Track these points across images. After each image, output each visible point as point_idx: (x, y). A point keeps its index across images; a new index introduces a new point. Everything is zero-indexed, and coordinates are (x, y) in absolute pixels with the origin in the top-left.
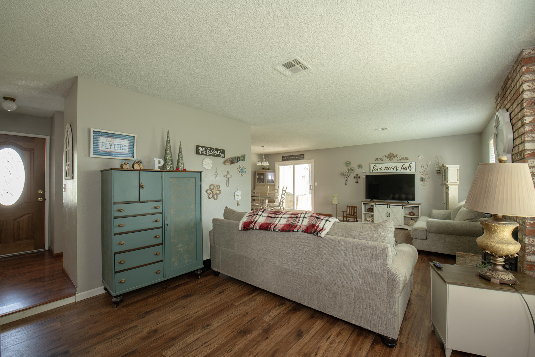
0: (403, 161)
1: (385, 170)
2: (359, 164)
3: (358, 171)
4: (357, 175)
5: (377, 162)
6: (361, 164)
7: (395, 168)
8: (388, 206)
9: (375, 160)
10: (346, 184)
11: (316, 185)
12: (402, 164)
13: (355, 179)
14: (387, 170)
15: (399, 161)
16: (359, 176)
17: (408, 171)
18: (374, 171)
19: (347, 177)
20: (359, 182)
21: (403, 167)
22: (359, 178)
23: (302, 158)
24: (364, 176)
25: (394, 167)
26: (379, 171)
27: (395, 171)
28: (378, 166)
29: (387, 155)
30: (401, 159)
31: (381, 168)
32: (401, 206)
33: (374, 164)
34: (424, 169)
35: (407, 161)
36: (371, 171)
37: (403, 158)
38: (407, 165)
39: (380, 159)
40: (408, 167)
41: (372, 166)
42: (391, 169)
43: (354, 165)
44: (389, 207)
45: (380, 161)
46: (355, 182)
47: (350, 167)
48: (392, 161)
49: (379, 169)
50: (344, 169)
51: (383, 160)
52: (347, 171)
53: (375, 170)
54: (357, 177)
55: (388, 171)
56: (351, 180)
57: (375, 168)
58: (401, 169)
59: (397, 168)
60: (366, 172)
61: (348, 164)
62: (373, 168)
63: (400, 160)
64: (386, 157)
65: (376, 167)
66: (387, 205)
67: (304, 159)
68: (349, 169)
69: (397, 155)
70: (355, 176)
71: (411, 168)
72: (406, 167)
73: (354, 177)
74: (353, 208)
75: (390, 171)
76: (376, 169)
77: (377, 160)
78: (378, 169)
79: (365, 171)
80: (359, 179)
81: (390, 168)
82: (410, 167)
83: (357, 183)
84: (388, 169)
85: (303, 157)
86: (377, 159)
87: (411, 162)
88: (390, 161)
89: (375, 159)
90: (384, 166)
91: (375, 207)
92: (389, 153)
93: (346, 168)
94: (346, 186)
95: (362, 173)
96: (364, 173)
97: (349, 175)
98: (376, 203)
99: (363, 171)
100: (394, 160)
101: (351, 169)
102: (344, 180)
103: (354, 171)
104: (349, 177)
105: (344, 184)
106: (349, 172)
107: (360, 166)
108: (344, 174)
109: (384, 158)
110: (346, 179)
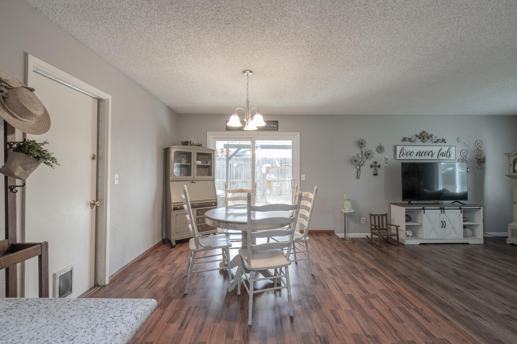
0: (439, 144)
1: (417, 155)
2: (379, 145)
3: (377, 157)
4: (376, 162)
5: (405, 143)
6: (382, 146)
7: (430, 154)
8: (443, 210)
9: (403, 141)
10: (358, 177)
11: (303, 179)
12: (440, 148)
13: (372, 169)
14: (419, 156)
15: (434, 144)
16: (378, 164)
17: (447, 158)
18: (402, 158)
19: (360, 166)
20: (378, 173)
21: (440, 153)
22: (379, 167)
23: (273, 127)
24: (385, 165)
25: (429, 152)
26: (409, 157)
27: (430, 158)
28: (408, 149)
29: (418, 134)
30: (436, 140)
31: (411, 152)
32: (460, 210)
33: (403, 147)
34: (463, 156)
35: (443, 144)
36: (398, 158)
37: (440, 140)
38: (445, 149)
39: (408, 139)
40: (446, 152)
41: (399, 149)
42: (425, 155)
43: (370, 146)
44: (444, 213)
45: (408, 143)
46: (372, 173)
47: (364, 150)
48: (426, 144)
49: (408, 154)
50: (355, 152)
51: (413, 141)
52: (360, 156)
53: (403, 155)
54: (375, 166)
55: (421, 158)
56: (366, 171)
57: (403, 153)
58: (438, 155)
59: (433, 153)
60: (389, 158)
61: (361, 144)
62: (401, 153)
63: (435, 142)
64: (418, 138)
65: (404, 151)
66: (441, 209)
67: (277, 130)
68: (364, 152)
69: (432, 135)
70: (372, 164)
71: (450, 154)
72: (444, 153)
73: (371, 166)
74: (377, 217)
75: (423, 157)
76: (405, 153)
77: (406, 141)
78: (407, 154)
79: (387, 156)
80: (378, 170)
81: (423, 154)
82: (448, 153)
83: (376, 175)
84: (421, 155)
85: (275, 126)
86: (404, 140)
87: (450, 146)
88: (422, 143)
89: (402, 139)
90: (416, 149)
91: (424, 213)
92: (421, 131)
93: (358, 151)
94: (357, 179)
95: (383, 160)
96: (386, 159)
97: (362, 162)
98: (425, 208)
99: (385, 156)
100: (429, 142)
101: (366, 152)
102: (355, 170)
103: (371, 156)
104: (362, 166)
105: (355, 176)
106: (364, 157)
107: (379, 148)
108: (356, 161)
109: (415, 138)
110: (358, 168)
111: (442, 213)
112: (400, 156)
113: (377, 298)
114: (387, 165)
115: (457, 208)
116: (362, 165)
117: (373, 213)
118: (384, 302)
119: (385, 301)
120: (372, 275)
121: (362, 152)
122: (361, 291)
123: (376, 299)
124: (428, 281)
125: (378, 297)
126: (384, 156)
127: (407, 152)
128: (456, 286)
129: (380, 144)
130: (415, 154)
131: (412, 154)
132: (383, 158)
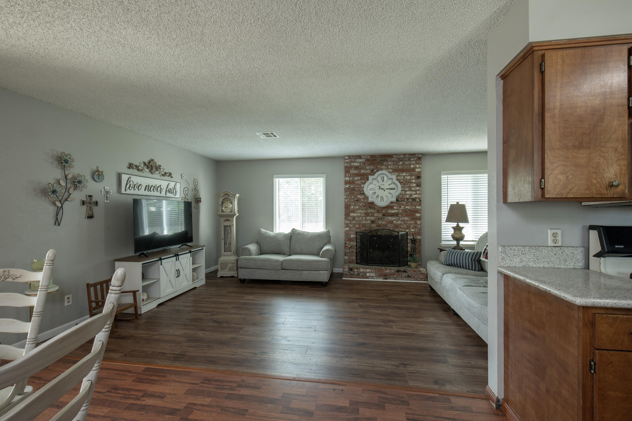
0: (166, 178)
1: (145, 190)
2: (95, 168)
3: (93, 188)
4: (90, 196)
5: (131, 171)
6: (100, 170)
7: (159, 189)
8: (177, 257)
9: (129, 168)
10: (57, 222)
12: (168, 182)
13: (85, 207)
14: (148, 191)
15: (162, 178)
16: (94, 199)
17: (173, 196)
18: (128, 192)
19: (62, 202)
20: (95, 215)
21: (167, 190)
22: (97, 205)
24: (106, 201)
25: (158, 187)
26: (136, 192)
27: (158, 194)
28: (136, 180)
29: (147, 162)
30: (164, 173)
31: (140, 185)
32: (190, 254)
33: (129, 176)
35: (169, 178)
36: (123, 191)
37: (167, 173)
38: (172, 185)
39: (136, 166)
40: (173, 189)
41: (125, 178)
42: (153, 190)
44: (178, 260)
45: (135, 171)
46: (84, 215)
47: (71, 173)
48: (154, 176)
49: (136, 187)
51: (140, 170)
52: (63, 183)
53: (129, 188)
54: (90, 202)
55: (149, 193)
56: (74, 210)
57: (130, 185)
58: (166, 191)
59: (161, 188)
60: (111, 191)
61: (64, 161)
62: (127, 184)
63: (163, 175)
64: (146, 167)
65: (131, 183)
66: (175, 256)
68: (69, 177)
69: (160, 166)
70: (85, 199)
71: (176, 191)
72: (171, 189)
73: (83, 203)
74: (99, 287)
75: (152, 193)
76: (132, 186)
77: (133, 168)
78: (134, 187)
79: (108, 188)
80: (95, 208)
81: (152, 188)
82: (175, 190)
83: (90, 217)
84: (150, 190)
86: (130, 166)
87: (176, 182)
88: (149, 175)
89: (127, 165)
90: (144, 181)
91: (161, 265)
92: (149, 159)
93: (57, 173)
94: (56, 227)
95: (103, 193)
96: (107, 192)
97: (67, 194)
98: (162, 258)
99: (106, 188)
100: (157, 175)
101: (74, 178)
102: (52, 210)
103: (82, 185)
104: (66, 202)
105: (52, 221)
106: (69, 185)
107: (97, 173)
108: (54, 192)
109: (142, 165)
110: (59, 204)
111: (176, 261)
112: (126, 189)
113: (195, 407)
114: (108, 201)
115: (188, 252)
116: (66, 200)
117: (92, 282)
118: (208, 406)
119: (207, 404)
120: (158, 380)
121: (66, 177)
122: (167, 416)
123: (196, 410)
124: (206, 345)
125: (195, 404)
126: (104, 188)
127: (135, 185)
128: (228, 335)
129: (97, 167)
130: (144, 188)
131: (140, 187)
132: (103, 191)
